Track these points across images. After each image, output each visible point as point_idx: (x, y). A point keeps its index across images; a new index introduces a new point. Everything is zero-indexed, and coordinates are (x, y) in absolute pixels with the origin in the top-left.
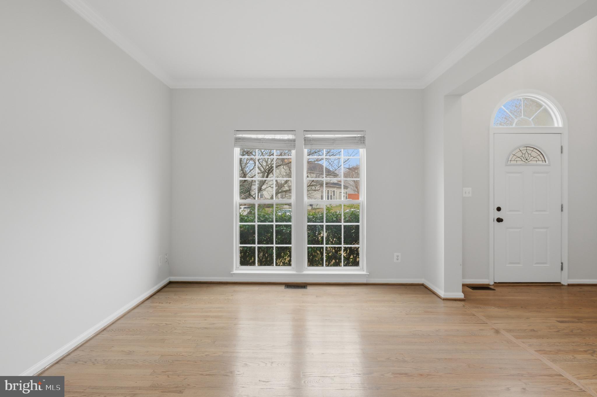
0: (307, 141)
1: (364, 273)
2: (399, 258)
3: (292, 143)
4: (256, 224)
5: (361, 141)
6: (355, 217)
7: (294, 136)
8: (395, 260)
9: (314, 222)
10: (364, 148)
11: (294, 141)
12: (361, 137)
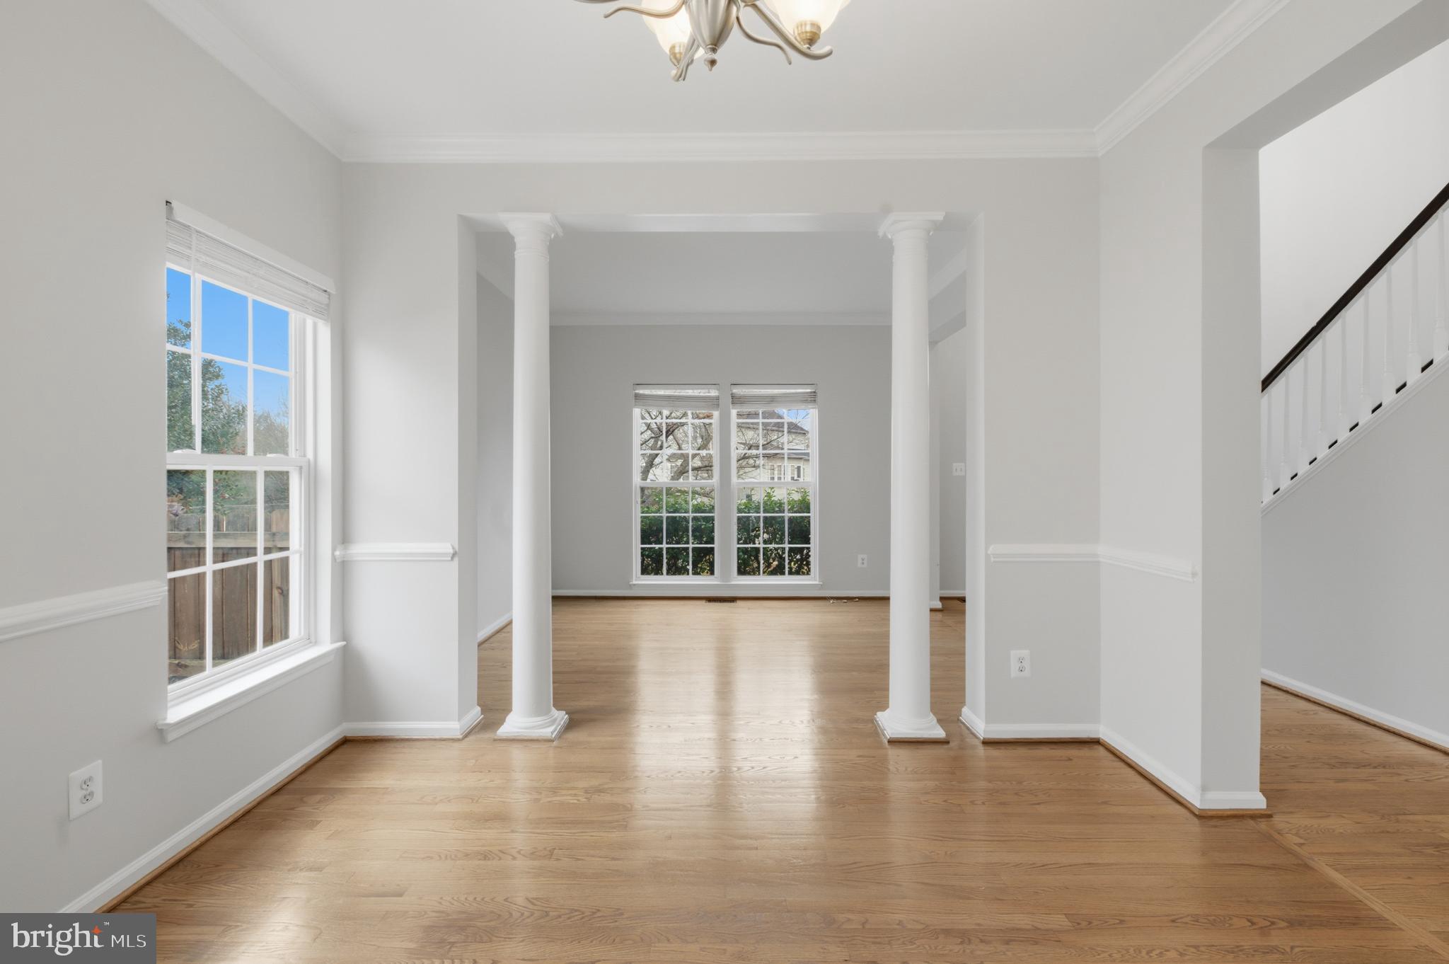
0: (736, 400)
1: (817, 582)
2: (865, 562)
3: (714, 402)
4: (665, 515)
5: (812, 398)
6: (805, 506)
7: (717, 391)
8: (859, 565)
9: (745, 513)
10: (816, 408)
11: (717, 398)
12: (811, 392)
